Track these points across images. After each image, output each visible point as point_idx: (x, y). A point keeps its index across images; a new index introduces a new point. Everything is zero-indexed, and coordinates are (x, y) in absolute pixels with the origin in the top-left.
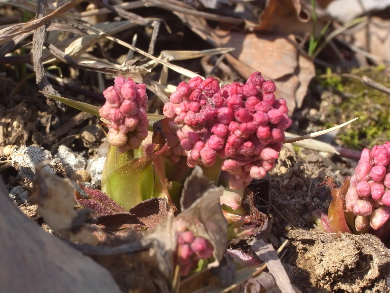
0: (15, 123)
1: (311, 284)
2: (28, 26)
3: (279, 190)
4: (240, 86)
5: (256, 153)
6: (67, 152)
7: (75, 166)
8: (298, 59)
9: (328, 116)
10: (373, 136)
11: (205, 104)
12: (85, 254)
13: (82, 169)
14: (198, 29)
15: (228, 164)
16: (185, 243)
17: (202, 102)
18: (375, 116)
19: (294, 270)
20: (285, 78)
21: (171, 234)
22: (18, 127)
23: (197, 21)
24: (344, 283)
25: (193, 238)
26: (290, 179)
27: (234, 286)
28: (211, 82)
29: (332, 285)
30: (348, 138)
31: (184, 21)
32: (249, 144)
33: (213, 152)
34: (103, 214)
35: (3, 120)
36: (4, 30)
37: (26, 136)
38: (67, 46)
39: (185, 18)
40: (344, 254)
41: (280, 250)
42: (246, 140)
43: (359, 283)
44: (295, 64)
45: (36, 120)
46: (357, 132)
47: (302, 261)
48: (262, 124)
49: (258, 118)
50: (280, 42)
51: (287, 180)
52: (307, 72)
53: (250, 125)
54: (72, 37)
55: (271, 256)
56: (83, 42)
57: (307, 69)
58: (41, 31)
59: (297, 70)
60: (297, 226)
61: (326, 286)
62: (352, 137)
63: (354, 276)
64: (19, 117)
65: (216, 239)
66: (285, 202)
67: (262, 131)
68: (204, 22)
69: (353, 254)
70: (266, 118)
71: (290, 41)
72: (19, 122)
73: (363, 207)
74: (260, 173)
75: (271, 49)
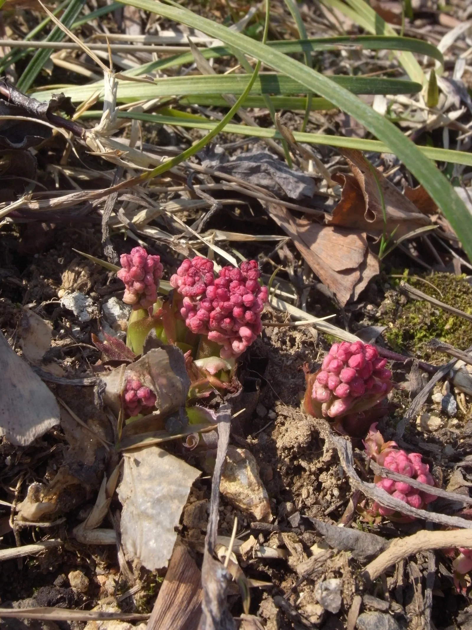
0: (83, 273)
1: (277, 455)
2: (93, 194)
3: (281, 368)
4: (229, 270)
5: (235, 329)
6: (115, 303)
7: (118, 316)
8: (365, 256)
9: (385, 313)
10: (420, 340)
11: (198, 281)
12: (44, 381)
13: (125, 320)
14: (276, 216)
15: (212, 334)
16: (132, 389)
17: (197, 278)
18: (428, 321)
19: (267, 439)
20: (347, 272)
21: (121, 379)
22: (84, 276)
23: (278, 208)
24: (303, 460)
25: (140, 386)
26: (295, 360)
27: (179, 436)
28: (206, 263)
29: (292, 460)
30: (392, 337)
31: (264, 206)
32: (227, 320)
33: (198, 322)
34: (117, 359)
35: (77, 269)
36: (73, 194)
37: (89, 285)
38: (136, 215)
39: (266, 205)
40: (299, 433)
41: (235, 415)
42: (226, 317)
43: (316, 464)
44: (361, 260)
45: (105, 273)
46: (401, 332)
47: (276, 434)
48: (236, 304)
49: (233, 299)
50: (353, 237)
51: (291, 361)
52: (372, 269)
53: (226, 304)
54: (140, 208)
55: (224, 418)
56: (147, 213)
57: (373, 266)
58: (113, 199)
59: (362, 266)
60: (288, 404)
61: (286, 459)
62: (397, 335)
63: (312, 456)
64: (87, 268)
65: (162, 391)
66: (284, 380)
67: (236, 311)
68: (285, 210)
69: (305, 434)
70: (240, 301)
71: (361, 238)
72: (85, 272)
73: (321, 394)
74: (238, 347)
75: (342, 243)
